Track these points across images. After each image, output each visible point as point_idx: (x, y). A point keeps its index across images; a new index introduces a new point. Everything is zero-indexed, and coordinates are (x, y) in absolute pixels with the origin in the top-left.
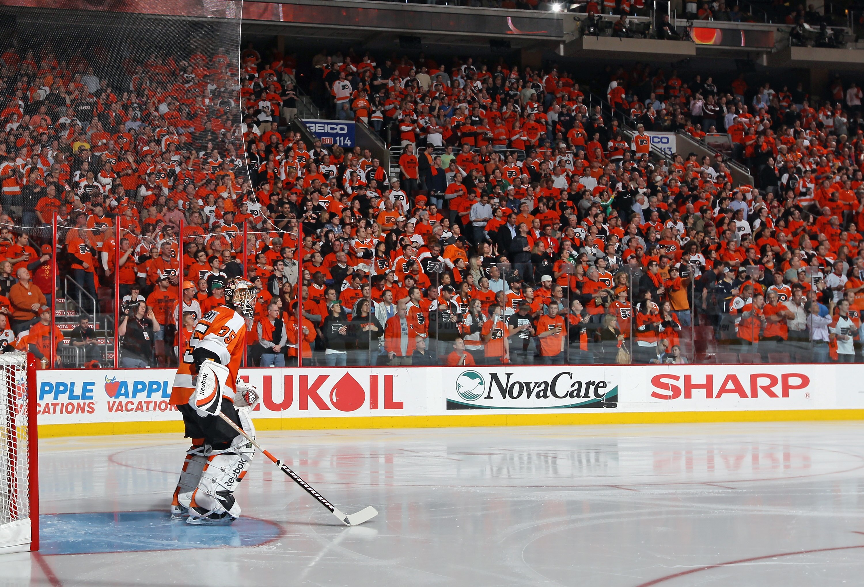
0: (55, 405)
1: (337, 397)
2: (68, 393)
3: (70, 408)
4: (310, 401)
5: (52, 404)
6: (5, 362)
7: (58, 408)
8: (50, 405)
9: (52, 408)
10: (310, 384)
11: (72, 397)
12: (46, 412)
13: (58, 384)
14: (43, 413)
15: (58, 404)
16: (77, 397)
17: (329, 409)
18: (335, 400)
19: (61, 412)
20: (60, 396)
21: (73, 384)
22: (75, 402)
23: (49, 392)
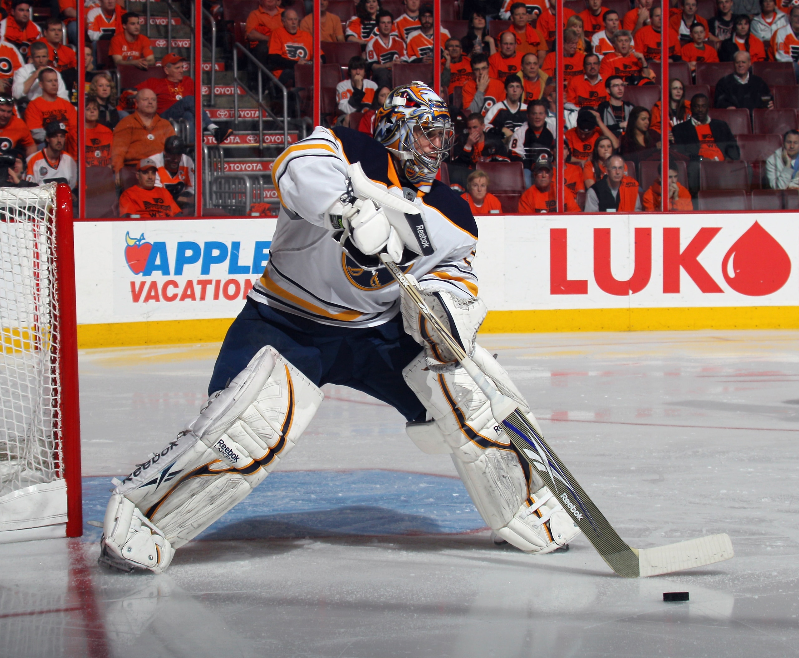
0: (204, 284)
1: (735, 268)
2: (227, 262)
3: (232, 289)
4: (684, 275)
5: (199, 282)
6: (18, 201)
7: (211, 289)
8: (195, 283)
9: (198, 289)
10: (684, 243)
11: (235, 268)
12: (189, 297)
13: (210, 246)
14: (182, 299)
15: (210, 282)
16: (245, 270)
17: (719, 290)
18: (731, 274)
19: (216, 297)
20: (213, 267)
21: (236, 246)
22: (241, 278)
23: (193, 260)
